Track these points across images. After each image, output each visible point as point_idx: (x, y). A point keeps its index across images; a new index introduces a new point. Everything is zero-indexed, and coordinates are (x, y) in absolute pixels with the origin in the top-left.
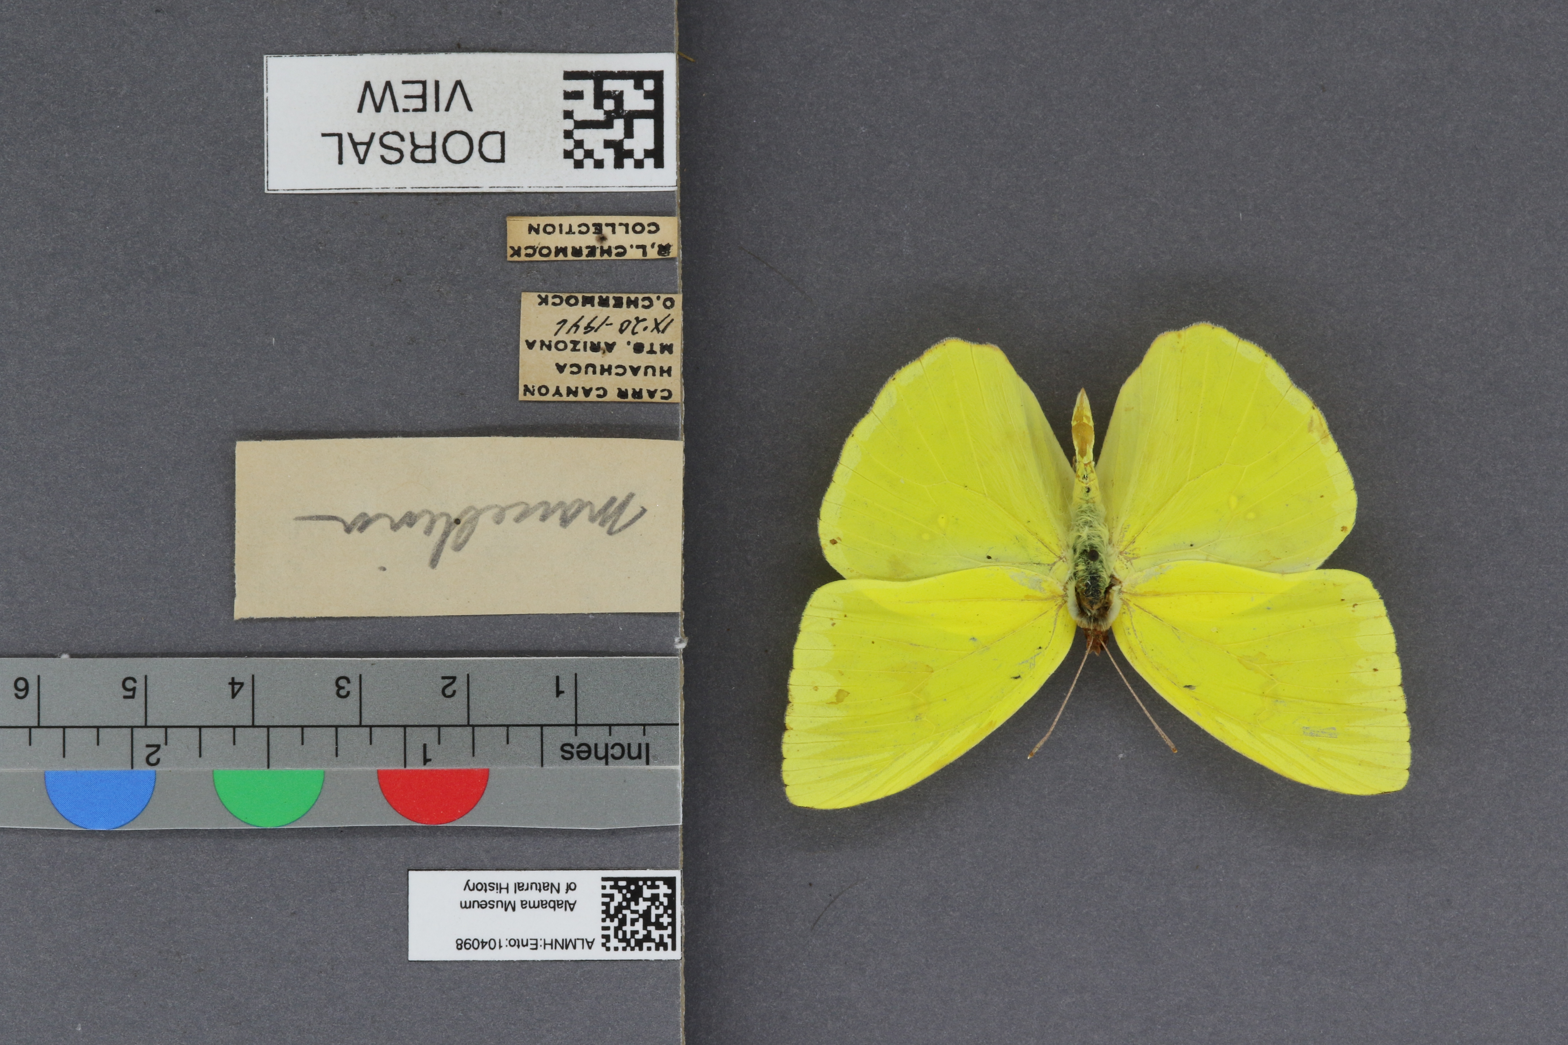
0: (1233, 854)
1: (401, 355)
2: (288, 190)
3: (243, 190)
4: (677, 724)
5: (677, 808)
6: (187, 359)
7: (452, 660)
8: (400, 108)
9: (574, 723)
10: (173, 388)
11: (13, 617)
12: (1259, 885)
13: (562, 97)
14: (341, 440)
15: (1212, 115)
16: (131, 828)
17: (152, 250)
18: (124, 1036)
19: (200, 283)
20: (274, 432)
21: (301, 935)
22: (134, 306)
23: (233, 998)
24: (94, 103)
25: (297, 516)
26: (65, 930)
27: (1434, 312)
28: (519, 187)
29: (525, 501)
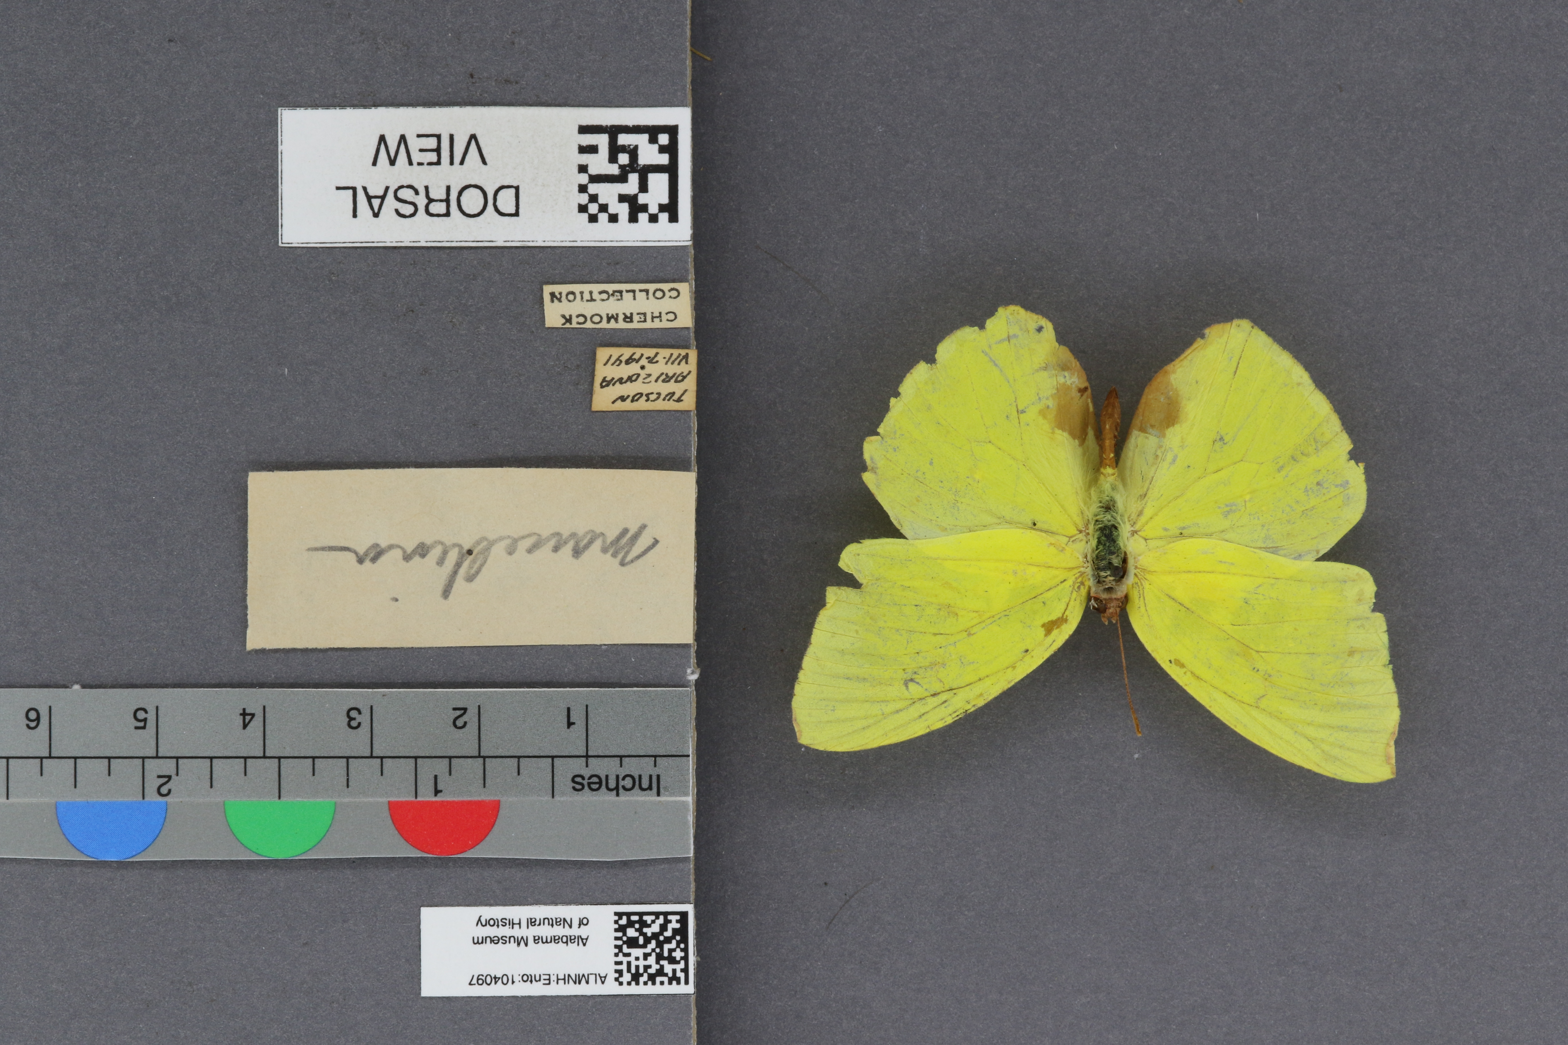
0: (1248, 854)
1: (413, 385)
2: (302, 243)
4: (688, 756)
5: (688, 840)
6: (200, 390)
7: (463, 692)
8: (415, 162)
9: (585, 754)
10: (185, 419)
11: (25, 648)
12: (1274, 885)
13: (577, 151)
14: (353, 471)
15: (1229, 115)
16: (142, 858)
17: (164, 281)
19: (212, 313)
20: (287, 462)
21: (313, 965)
22: (147, 336)
23: (245, 1029)
24: (106, 133)
25: (309, 546)
26: (77, 960)
27: (1451, 312)
28: (533, 241)
29: (537, 532)
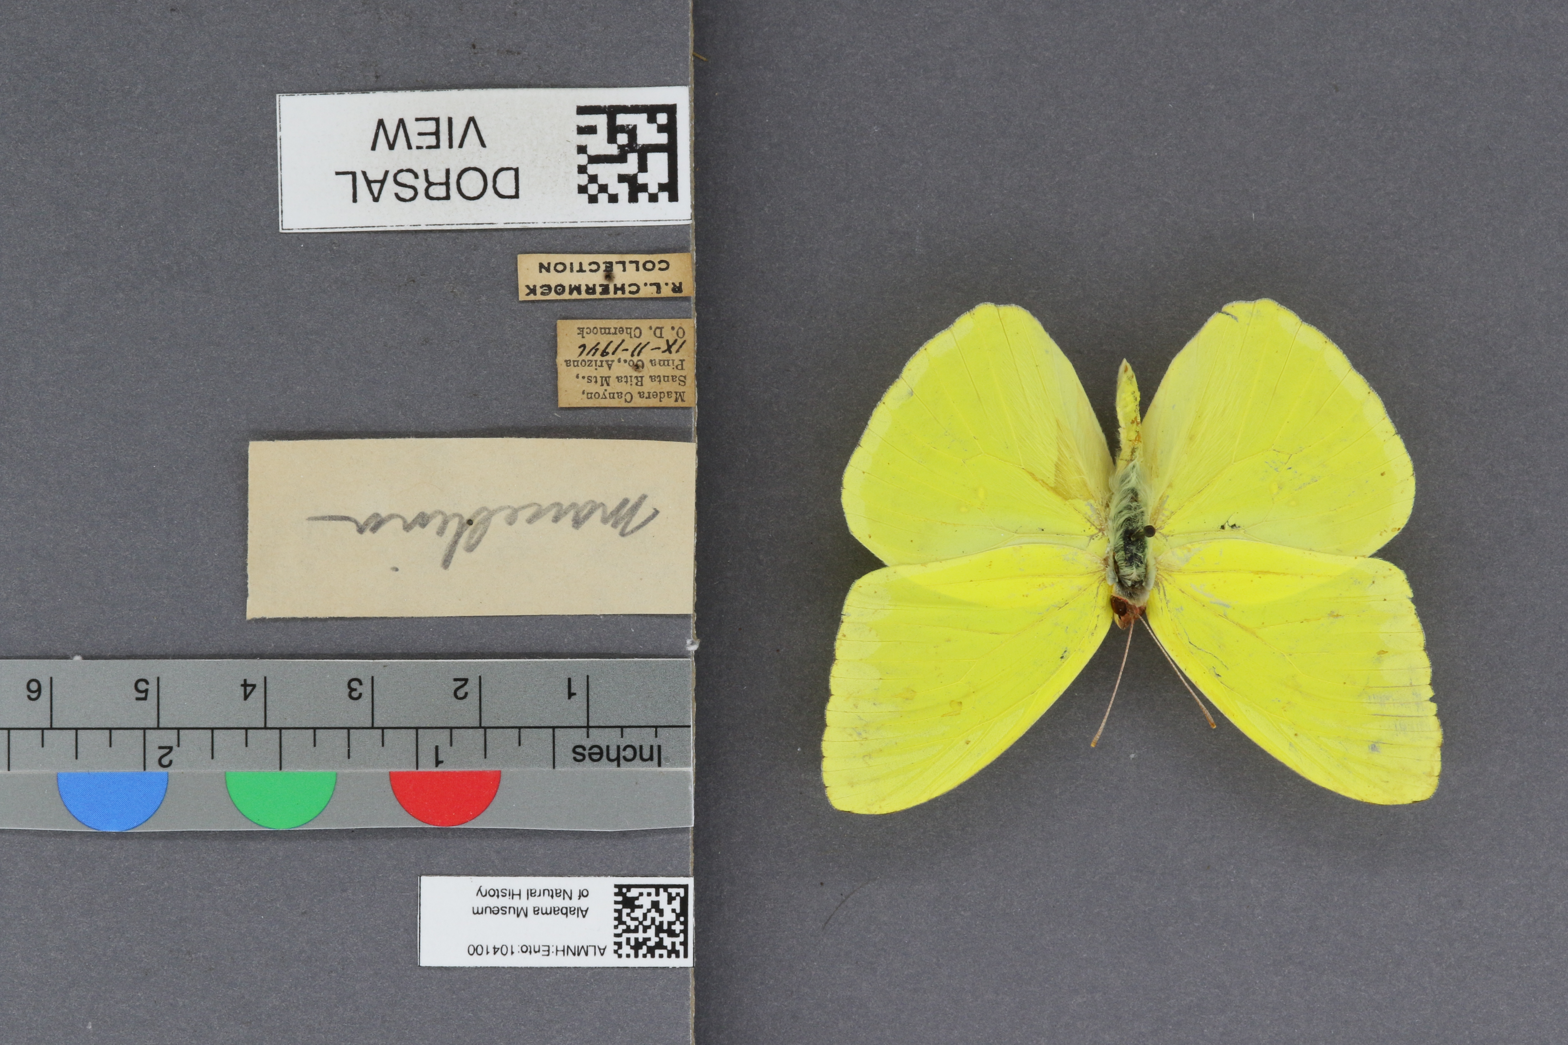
0: (1244, 854)
1: (414, 355)
2: (302, 229)
3: (258, 189)
4: (689, 726)
5: (689, 810)
6: (201, 359)
7: (464, 662)
8: (414, 146)
9: (586, 725)
10: (186, 388)
11: (25, 616)
12: (1270, 885)
13: (576, 132)
14: (353, 440)
15: (1225, 115)
16: (144, 829)
17: (166, 250)
18: (134, 1035)
19: (214, 282)
20: (287, 431)
21: (311, 935)
22: (148, 305)
23: (243, 997)
24: (108, 101)
25: (310, 516)
26: (76, 928)
27: (1446, 312)
28: (533, 223)
29: (537, 502)
